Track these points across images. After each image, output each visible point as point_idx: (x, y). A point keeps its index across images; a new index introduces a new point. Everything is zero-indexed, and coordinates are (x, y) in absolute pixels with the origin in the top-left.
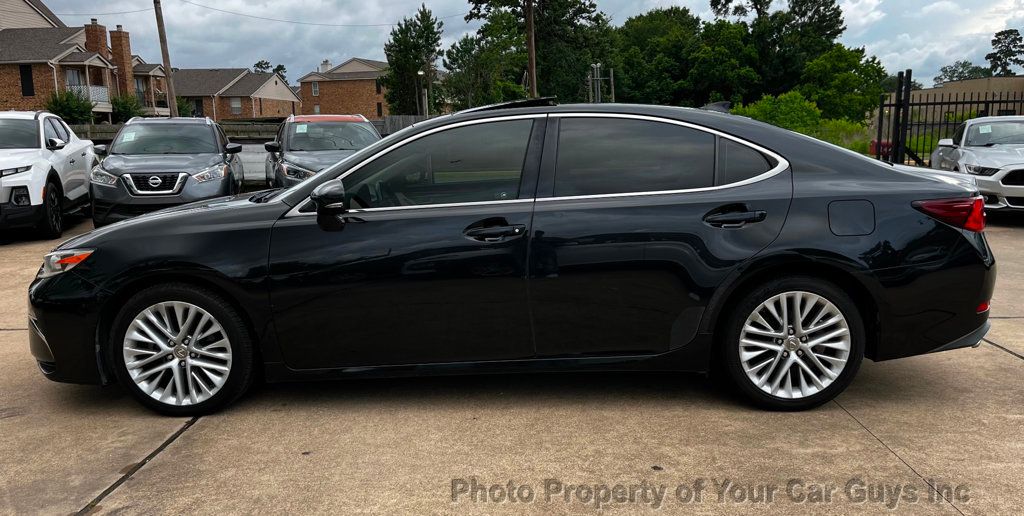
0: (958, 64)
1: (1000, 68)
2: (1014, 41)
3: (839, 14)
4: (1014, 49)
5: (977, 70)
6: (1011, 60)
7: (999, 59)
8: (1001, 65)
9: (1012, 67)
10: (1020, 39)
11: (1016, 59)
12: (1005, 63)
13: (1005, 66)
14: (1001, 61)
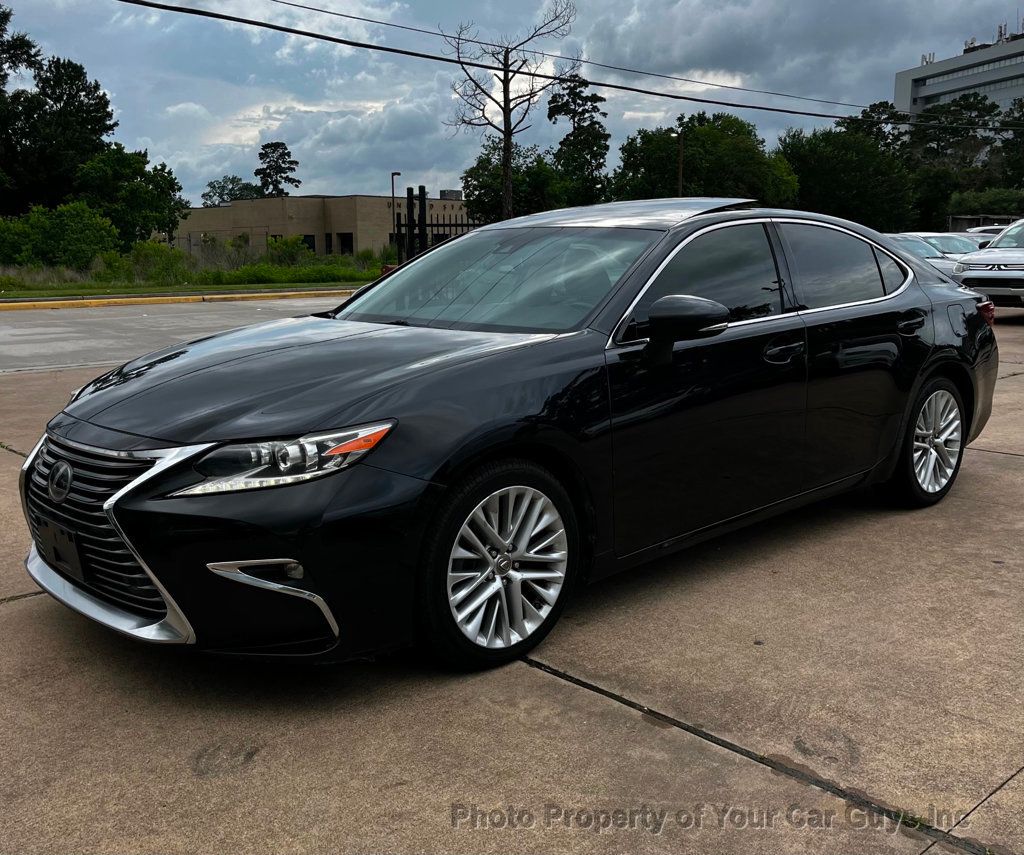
0: (226, 179)
1: (271, 187)
2: (283, 155)
3: (107, 103)
4: (283, 165)
5: (248, 187)
6: (281, 177)
7: (269, 175)
8: (272, 183)
9: (284, 186)
10: (289, 154)
11: (287, 177)
12: (276, 180)
13: (276, 184)
14: (271, 178)
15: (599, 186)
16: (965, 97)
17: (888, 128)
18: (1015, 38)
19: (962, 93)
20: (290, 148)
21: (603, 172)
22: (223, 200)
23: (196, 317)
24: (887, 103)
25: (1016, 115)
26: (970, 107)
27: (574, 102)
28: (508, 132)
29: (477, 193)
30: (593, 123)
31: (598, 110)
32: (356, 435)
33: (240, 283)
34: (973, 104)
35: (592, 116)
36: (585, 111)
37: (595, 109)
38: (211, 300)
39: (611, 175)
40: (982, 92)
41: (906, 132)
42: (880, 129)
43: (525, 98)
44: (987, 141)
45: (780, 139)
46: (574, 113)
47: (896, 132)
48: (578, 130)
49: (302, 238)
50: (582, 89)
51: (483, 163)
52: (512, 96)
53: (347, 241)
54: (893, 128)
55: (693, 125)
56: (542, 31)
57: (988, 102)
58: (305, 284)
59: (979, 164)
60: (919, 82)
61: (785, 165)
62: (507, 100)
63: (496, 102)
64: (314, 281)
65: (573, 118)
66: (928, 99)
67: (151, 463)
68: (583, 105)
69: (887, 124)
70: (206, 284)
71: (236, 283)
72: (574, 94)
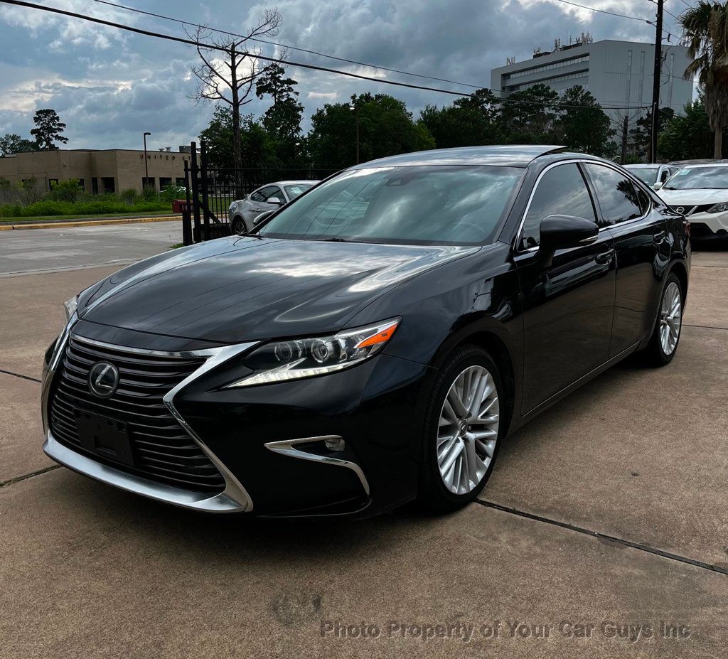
0: (8, 137)
1: (44, 143)
2: (53, 119)
4: (53, 127)
5: (25, 143)
6: (52, 135)
7: (43, 134)
8: (45, 140)
9: (54, 142)
10: (58, 118)
11: (57, 135)
12: (49, 138)
13: (48, 141)
14: (44, 136)
15: (298, 144)
16: (536, 87)
17: (488, 107)
18: (566, 48)
19: (533, 84)
20: (58, 115)
21: (301, 134)
22: (6, 153)
23: (13, 242)
24: (487, 89)
25: (569, 99)
26: (539, 94)
27: (275, 84)
28: (236, 104)
29: (211, 148)
30: (289, 99)
31: (293, 90)
32: (376, 331)
33: (36, 216)
34: (541, 92)
35: (288, 94)
36: (283, 91)
37: (290, 89)
38: (19, 229)
39: (306, 136)
40: (546, 83)
41: (500, 110)
42: (483, 107)
43: (247, 80)
44: (551, 116)
45: (421, 113)
46: (275, 92)
47: (493, 109)
48: (278, 103)
49: (79, 181)
50: (280, 75)
51: (215, 126)
52: (238, 78)
53: (110, 184)
54: (492, 107)
55: (362, 102)
56: (258, 31)
57: (550, 91)
58: (87, 216)
59: (547, 132)
60: (506, 76)
61: (426, 131)
62: (235, 81)
63: (227, 82)
64: (94, 213)
65: (274, 95)
66: (512, 88)
67: (203, 360)
68: (282, 86)
69: (487, 104)
70: (8, 216)
71: (32, 215)
72: (275, 78)
